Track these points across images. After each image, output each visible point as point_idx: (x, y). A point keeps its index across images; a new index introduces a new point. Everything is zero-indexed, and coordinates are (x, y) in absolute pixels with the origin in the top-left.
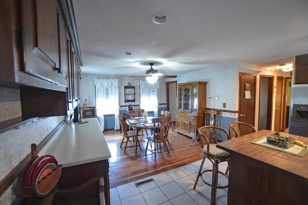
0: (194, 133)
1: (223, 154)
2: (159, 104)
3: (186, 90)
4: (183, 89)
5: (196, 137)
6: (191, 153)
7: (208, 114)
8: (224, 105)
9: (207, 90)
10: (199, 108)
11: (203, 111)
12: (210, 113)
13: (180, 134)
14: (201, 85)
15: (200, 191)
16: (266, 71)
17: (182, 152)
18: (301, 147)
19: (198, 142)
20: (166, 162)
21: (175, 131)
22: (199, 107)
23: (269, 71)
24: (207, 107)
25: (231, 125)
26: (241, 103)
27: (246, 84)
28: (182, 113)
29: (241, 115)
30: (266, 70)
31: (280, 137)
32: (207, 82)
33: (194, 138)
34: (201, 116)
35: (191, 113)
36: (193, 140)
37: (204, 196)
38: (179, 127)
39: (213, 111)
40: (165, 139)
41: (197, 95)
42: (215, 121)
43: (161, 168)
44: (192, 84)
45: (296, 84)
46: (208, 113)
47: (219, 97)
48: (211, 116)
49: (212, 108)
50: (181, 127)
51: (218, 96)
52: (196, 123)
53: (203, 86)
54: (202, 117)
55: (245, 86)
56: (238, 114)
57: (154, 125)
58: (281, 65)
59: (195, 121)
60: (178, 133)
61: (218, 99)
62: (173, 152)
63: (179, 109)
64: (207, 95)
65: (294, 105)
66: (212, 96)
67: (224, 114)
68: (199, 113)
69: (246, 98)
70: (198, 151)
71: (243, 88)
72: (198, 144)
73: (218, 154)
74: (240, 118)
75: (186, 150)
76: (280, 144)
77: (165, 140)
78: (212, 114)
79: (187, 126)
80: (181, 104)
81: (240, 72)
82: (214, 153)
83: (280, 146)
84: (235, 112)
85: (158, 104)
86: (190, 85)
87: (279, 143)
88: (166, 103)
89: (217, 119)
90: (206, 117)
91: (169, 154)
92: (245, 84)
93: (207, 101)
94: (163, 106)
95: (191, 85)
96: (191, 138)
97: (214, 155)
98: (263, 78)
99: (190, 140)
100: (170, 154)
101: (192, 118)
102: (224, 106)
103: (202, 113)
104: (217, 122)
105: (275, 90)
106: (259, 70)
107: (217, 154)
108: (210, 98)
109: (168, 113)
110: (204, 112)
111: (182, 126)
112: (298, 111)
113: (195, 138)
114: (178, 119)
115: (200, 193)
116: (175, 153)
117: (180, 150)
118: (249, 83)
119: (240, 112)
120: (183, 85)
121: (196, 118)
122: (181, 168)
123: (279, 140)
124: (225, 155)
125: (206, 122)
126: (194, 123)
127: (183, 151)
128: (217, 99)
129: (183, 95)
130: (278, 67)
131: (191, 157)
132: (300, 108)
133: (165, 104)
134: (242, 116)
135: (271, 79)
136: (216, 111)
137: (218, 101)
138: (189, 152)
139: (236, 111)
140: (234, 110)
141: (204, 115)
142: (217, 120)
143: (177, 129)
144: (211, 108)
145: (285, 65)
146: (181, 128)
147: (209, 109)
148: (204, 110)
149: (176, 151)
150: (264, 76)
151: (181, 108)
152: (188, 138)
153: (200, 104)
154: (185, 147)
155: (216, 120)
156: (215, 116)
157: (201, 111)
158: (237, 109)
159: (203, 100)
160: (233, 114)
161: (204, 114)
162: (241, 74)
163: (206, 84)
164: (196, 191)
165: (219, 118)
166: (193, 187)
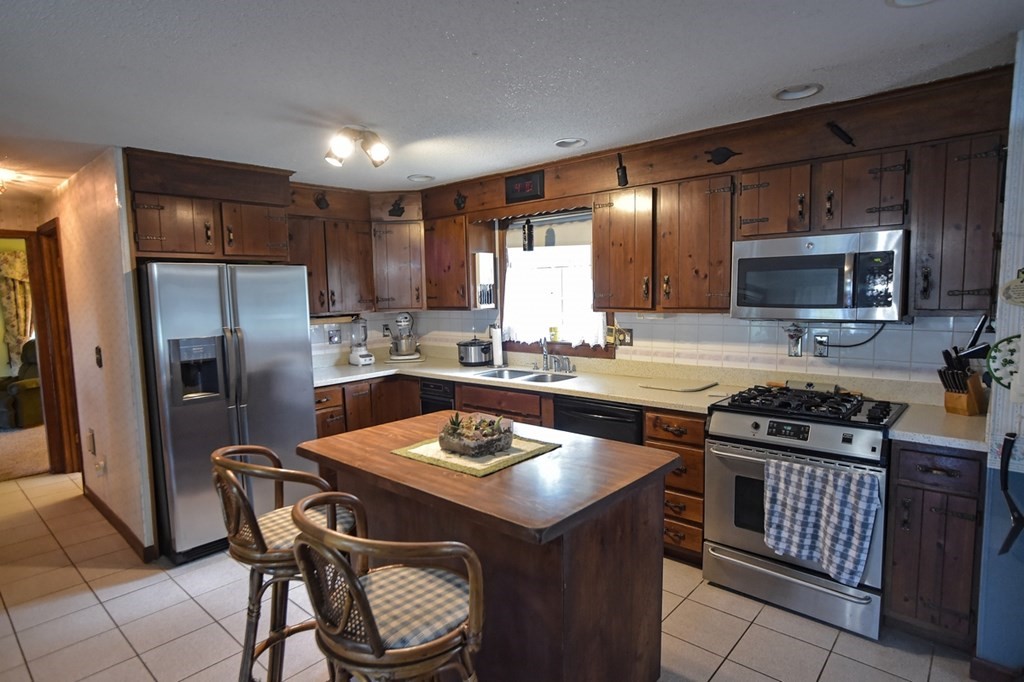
65: (171, 343)
112: (184, 366)
132: (190, 352)
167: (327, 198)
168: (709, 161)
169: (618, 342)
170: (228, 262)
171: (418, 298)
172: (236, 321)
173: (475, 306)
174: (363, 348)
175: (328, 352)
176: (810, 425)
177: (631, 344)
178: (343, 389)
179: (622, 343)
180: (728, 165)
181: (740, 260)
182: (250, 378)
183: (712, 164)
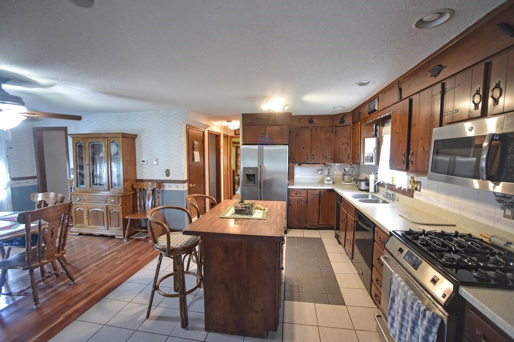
0: (119, 226)
1: (189, 243)
2: (13, 179)
3: (93, 146)
4: (87, 146)
5: (124, 233)
6: (121, 264)
7: (140, 190)
8: (168, 173)
9: (137, 148)
10: (125, 180)
11: (133, 185)
12: (145, 188)
13: (86, 236)
14: (125, 139)
15: (158, 315)
16: (214, 127)
17: (102, 267)
18: (261, 211)
19: (128, 241)
20: (70, 300)
21: (72, 232)
22: (125, 178)
23: (216, 127)
24: (139, 177)
25: (189, 199)
26: (190, 167)
27: (195, 142)
28: (87, 192)
29: (191, 185)
30: (214, 125)
31: (245, 204)
32: (136, 135)
33: (118, 236)
34: (129, 193)
35: (109, 190)
36: (116, 240)
37: (167, 317)
38: (81, 222)
39: (150, 183)
40: (58, 253)
41: (120, 156)
42: (154, 199)
43: (61, 319)
44: (109, 138)
45: (244, 144)
46: (142, 187)
47: (159, 160)
48: (148, 192)
49: (148, 179)
50: (86, 221)
51: (157, 159)
52: (121, 207)
53: (129, 141)
54: (131, 196)
55: (193, 144)
56: (187, 184)
57: (28, 228)
58: (229, 121)
59: (120, 205)
60: (80, 234)
61: (157, 164)
62: (82, 274)
63: (77, 186)
64: (137, 156)
65: (244, 168)
66: (147, 159)
67: (168, 187)
68: (125, 189)
69: (196, 161)
70: (133, 256)
71: (191, 148)
72: (129, 244)
73: (183, 245)
74: (190, 191)
75: (108, 263)
76: (247, 212)
77: (59, 255)
78: (149, 188)
79: (101, 217)
80: (82, 175)
81: (187, 123)
82: (177, 245)
83: (247, 214)
84: (184, 182)
85: (9, 179)
86: (103, 139)
87: (246, 210)
88: (36, 175)
89: (157, 195)
90: (138, 195)
91: (73, 281)
92: (193, 142)
93: (138, 168)
94: (27, 183)
95: (105, 138)
96: (113, 237)
97: (179, 248)
98: (210, 134)
99: (110, 242)
100: (76, 281)
101: (113, 201)
102: (168, 175)
103: (130, 188)
104: (157, 200)
105: (222, 151)
106: (207, 124)
107: (181, 245)
108: (143, 161)
109: (56, 196)
110: (134, 187)
111: (88, 218)
112: (247, 175)
113: (121, 236)
114: (79, 206)
115: (160, 318)
116: (87, 274)
117: (97, 265)
118: (198, 141)
119: (189, 181)
120: (84, 136)
121: (120, 198)
122: (110, 296)
123: (246, 207)
124: (191, 243)
125: (138, 203)
126: (118, 209)
127: (104, 265)
128: (155, 163)
129: (87, 158)
130: (225, 123)
131: (125, 270)
132: (248, 171)
133: (34, 177)
134: (193, 187)
135: (217, 136)
136: (155, 183)
137: (157, 166)
138: (118, 263)
139: (185, 179)
140: (182, 179)
141: (134, 192)
142: (158, 197)
143: (77, 227)
144: (145, 178)
145: (231, 122)
146: (87, 224)
147: (142, 181)
148: (133, 183)
149: (89, 270)
150: (212, 132)
151: (82, 183)
152: (107, 238)
153: (126, 172)
154: (106, 256)
155: (156, 197)
156: (153, 191)
157: (128, 185)
158: (186, 178)
159: (131, 166)
160: (182, 185)
161: (134, 189)
162: (189, 128)
163: (135, 139)
164: (152, 319)
165: (161, 193)
166: (145, 315)
167: (313, 119)
168: (431, 76)
169: (414, 189)
170: (261, 144)
171: (348, 158)
172: (263, 164)
173: (363, 163)
174: (329, 177)
175: (317, 177)
176: (424, 262)
177: (420, 191)
178: (307, 191)
179: (416, 189)
180: (441, 76)
181: (435, 141)
182: (265, 182)
183: (432, 77)
